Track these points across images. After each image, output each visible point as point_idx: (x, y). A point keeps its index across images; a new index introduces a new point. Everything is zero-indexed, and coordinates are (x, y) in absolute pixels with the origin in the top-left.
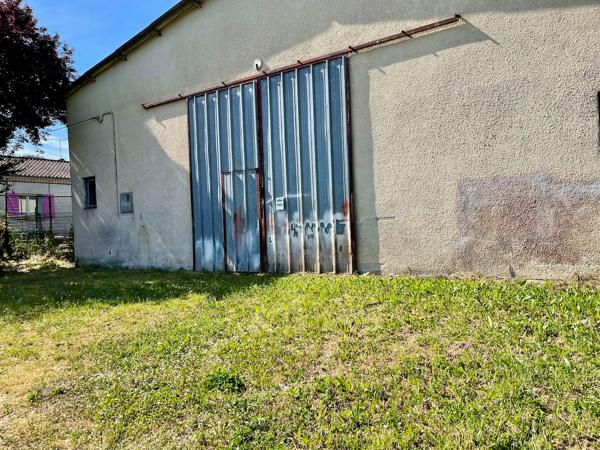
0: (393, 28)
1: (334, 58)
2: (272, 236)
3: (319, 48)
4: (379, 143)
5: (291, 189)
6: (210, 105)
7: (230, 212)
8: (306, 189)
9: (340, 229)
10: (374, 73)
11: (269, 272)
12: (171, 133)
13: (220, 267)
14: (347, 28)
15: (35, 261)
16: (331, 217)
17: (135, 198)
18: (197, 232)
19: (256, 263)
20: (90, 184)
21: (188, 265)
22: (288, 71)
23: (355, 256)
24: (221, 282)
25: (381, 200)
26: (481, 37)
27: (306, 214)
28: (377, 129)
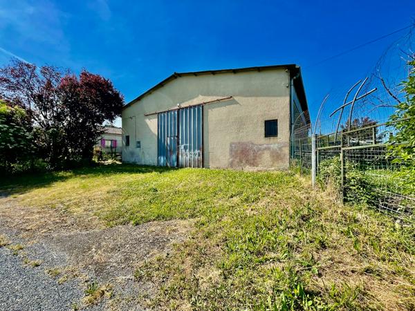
0: (215, 98)
1: (199, 105)
2: (180, 156)
3: (195, 102)
4: (210, 131)
5: (186, 143)
6: (164, 116)
7: (168, 148)
8: (190, 143)
9: (199, 155)
10: (210, 110)
11: (179, 166)
12: (153, 124)
13: (165, 165)
14: (203, 97)
15: (110, 161)
16: (197, 152)
17: (141, 143)
18: (159, 154)
19: (176, 164)
20: (128, 138)
21: (156, 164)
22: (186, 108)
23: (203, 163)
25: (210, 147)
26: (237, 103)
27: (190, 150)
28: (210, 127)
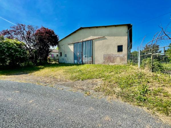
0: (97, 37)
1: (91, 40)
2: (83, 60)
3: (89, 38)
4: (95, 50)
5: (86, 55)
6: (76, 44)
7: (78, 57)
8: (87, 55)
9: (91, 59)
10: (95, 42)
11: (83, 64)
12: (72, 48)
13: (77, 63)
14: (92, 37)
15: (54, 62)
16: (90, 58)
17: (67, 55)
18: (75, 59)
19: (81, 63)
20: (61, 53)
21: (73, 63)
22: (86, 41)
23: (92, 62)
24: (77, 65)
25: (95, 56)
26: (106, 39)
27: (87, 57)
28: (95, 48)
